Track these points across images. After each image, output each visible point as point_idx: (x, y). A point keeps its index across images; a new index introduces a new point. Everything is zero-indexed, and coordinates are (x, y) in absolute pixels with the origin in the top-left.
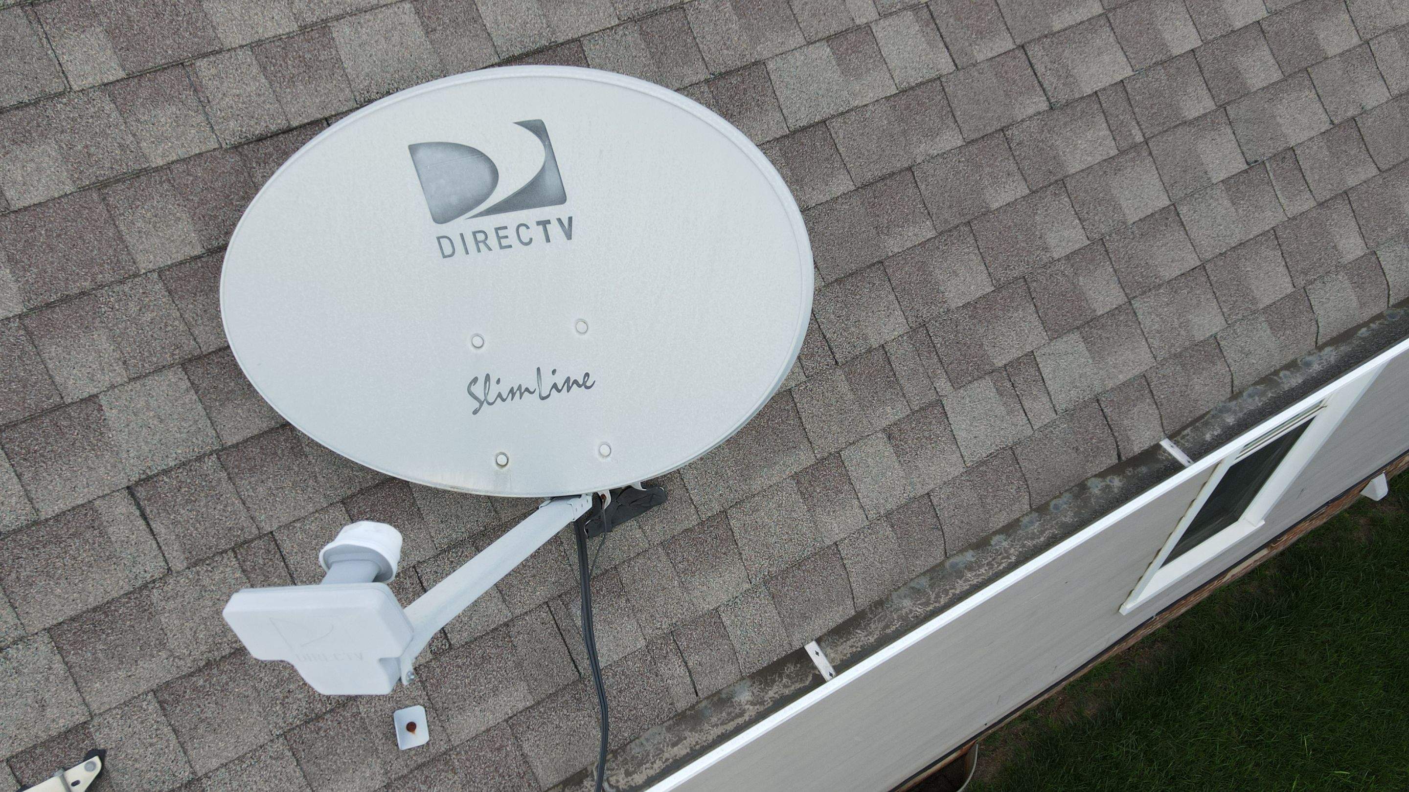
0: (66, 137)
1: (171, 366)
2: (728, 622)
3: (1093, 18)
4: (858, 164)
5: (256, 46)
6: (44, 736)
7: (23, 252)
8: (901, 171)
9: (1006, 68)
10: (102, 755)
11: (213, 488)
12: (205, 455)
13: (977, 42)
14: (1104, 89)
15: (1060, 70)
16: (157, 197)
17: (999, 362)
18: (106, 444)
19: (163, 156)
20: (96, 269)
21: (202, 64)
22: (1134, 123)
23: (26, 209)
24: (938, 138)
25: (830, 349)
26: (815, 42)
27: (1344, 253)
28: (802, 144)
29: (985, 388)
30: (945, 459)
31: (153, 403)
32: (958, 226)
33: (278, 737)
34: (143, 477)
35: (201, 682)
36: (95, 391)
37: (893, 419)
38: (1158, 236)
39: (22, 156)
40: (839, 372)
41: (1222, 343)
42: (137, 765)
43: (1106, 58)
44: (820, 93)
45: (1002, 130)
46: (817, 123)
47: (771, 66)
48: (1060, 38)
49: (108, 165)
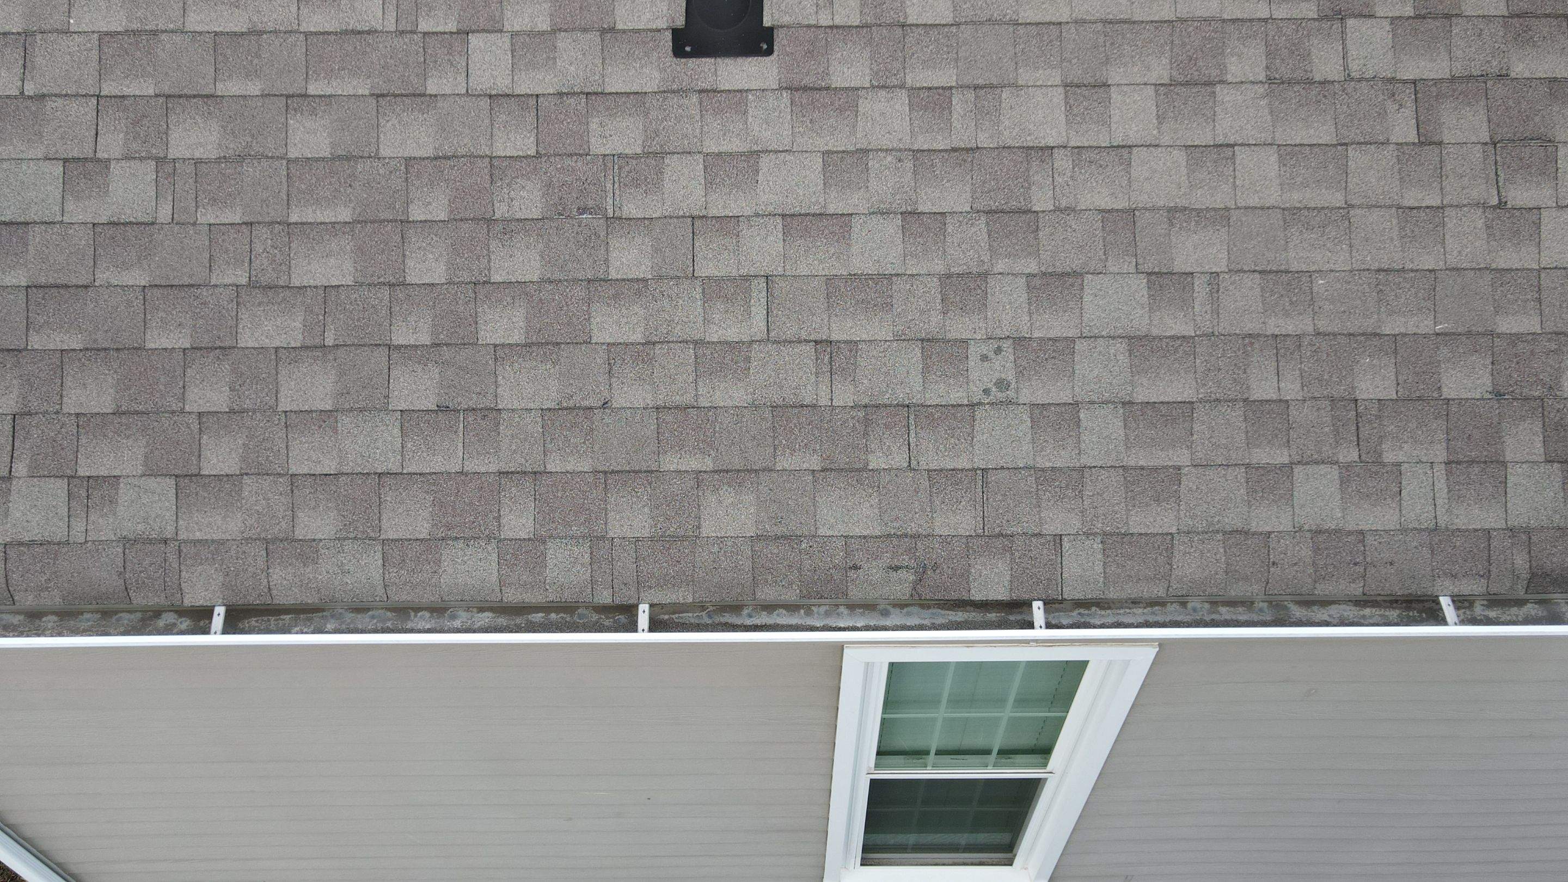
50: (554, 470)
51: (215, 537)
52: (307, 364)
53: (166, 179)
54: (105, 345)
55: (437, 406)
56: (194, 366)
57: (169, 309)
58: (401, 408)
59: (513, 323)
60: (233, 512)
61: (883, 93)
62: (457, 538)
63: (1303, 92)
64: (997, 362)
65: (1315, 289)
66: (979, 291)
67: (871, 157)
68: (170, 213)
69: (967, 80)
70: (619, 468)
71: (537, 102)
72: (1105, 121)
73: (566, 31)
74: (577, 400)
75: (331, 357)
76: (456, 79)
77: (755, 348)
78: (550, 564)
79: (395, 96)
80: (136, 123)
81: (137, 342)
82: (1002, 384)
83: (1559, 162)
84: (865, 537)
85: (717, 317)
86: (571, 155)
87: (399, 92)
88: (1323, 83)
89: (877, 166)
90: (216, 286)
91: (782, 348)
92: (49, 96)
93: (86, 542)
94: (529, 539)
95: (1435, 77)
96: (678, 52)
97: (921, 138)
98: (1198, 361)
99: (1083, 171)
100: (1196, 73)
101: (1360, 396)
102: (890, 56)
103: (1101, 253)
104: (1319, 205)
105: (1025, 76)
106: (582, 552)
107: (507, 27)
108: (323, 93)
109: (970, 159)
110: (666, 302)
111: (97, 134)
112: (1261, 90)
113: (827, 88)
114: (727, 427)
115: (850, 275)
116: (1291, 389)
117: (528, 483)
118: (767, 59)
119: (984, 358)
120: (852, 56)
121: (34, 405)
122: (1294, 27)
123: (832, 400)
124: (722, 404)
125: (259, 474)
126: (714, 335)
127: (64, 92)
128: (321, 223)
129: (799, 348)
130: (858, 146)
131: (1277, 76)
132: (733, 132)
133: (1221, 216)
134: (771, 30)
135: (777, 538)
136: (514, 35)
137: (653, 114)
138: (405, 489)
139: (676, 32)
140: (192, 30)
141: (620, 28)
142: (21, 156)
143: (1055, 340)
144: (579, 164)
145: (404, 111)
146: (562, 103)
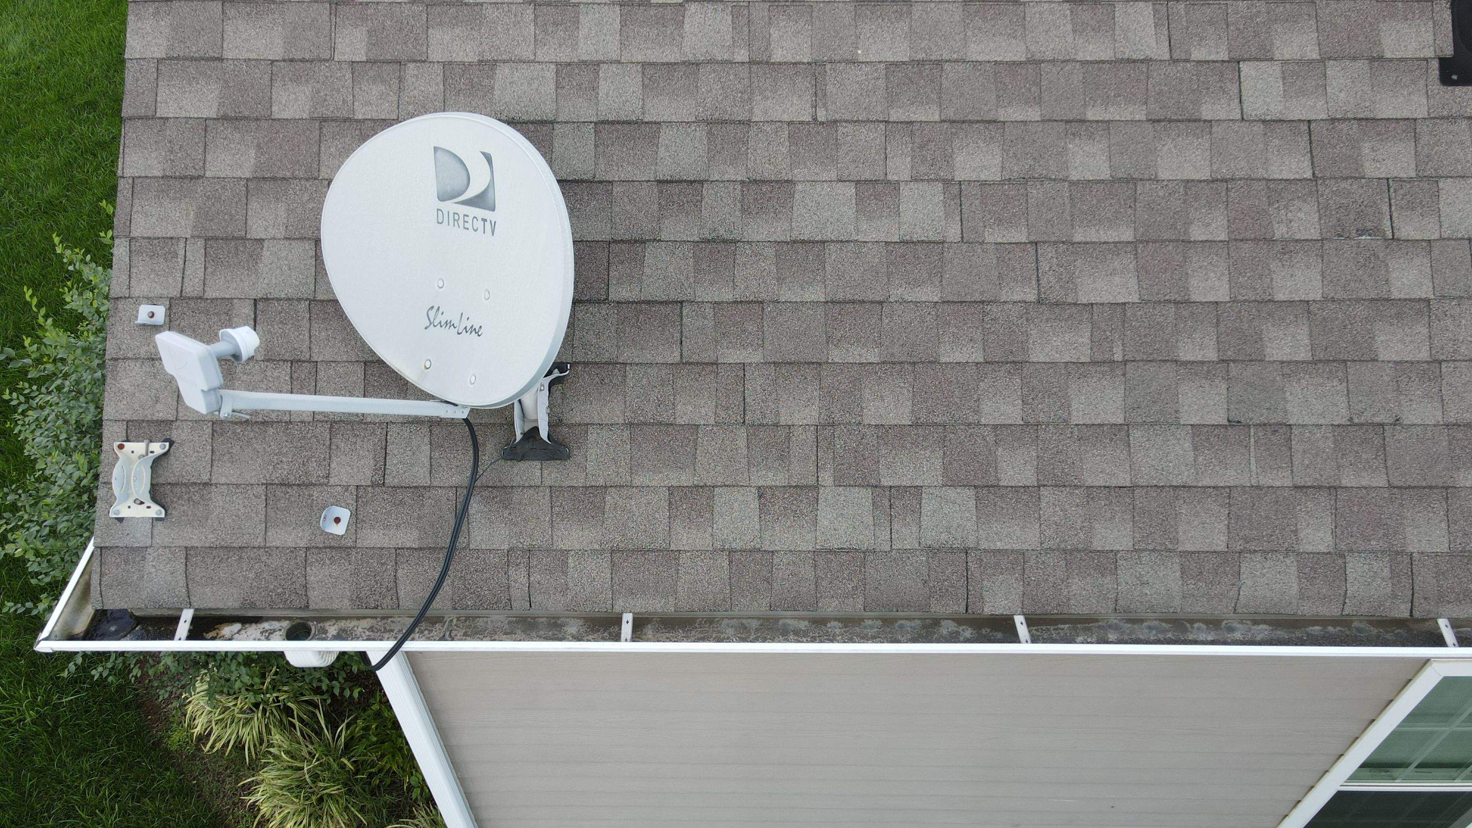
0: (318, 86)
1: (309, 239)
2: (572, 565)
3: (1120, 243)
4: (836, 283)
5: (447, 65)
6: (149, 418)
7: (266, 144)
8: (872, 302)
9: (1011, 256)
10: (172, 443)
11: (298, 321)
12: (302, 299)
13: (993, 227)
14: (1102, 304)
15: (1064, 275)
16: (349, 137)
17: (886, 482)
18: (256, 270)
19: (364, 114)
20: (297, 167)
21: (411, 66)
22: (1119, 343)
23: (279, 120)
24: (919, 288)
25: (744, 410)
26: (845, 181)
27: (1304, 542)
28: (798, 253)
29: (864, 496)
30: (800, 533)
31: (290, 257)
32: (902, 363)
33: (263, 484)
34: (265, 297)
35: (239, 431)
36: (264, 237)
37: (769, 483)
38: (1098, 445)
39: (291, 89)
40: (743, 430)
41: (1120, 562)
42: (185, 459)
43: (1117, 279)
44: (831, 220)
45: (982, 302)
46: (817, 242)
47: (799, 187)
48: (1078, 249)
49: (331, 109)
50: (1349, 485)
51: (1016, 547)
52: (1095, 379)
53: (953, 199)
54: (903, 359)
55: (1229, 421)
56: (986, 380)
57: (960, 325)
58: (1192, 423)
59: (1298, 340)
60: (1031, 523)
62: (1255, 551)
68: (959, 232)
70: (1415, 484)
71: (1309, 127)
73: (1335, 59)
74: (1367, 417)
75: (1119, 372)
76: (1229, 105)
78: (1350, 579)
79: (1170, 121)
80: (921, 147)
81: (932, 356)
86: (1347, 178)
87: (1176, 118)
90: (1005, 302)
92: (840, 121)
93: (892, 550)
94: (1328, 553)
96: (1445, 80)
106: (1382, 567)
107: (1277, 56)
108: (1101, 119)
110: (1449, 321)
111: (886, 158)
117: (1324, 498)
121: (837, 417)
125: (1056, 486)
127: (855, 119)
128: (1104, 243)
136: (1285, 62)
137: (1424, 139)
138: (1199, 502)
139: (1443, 62)
140: (974, 60)
141: (1388, 56)
142: (816, 178)
144: (1355, 187)
145: (1179, 136)
146: (1333, 128)
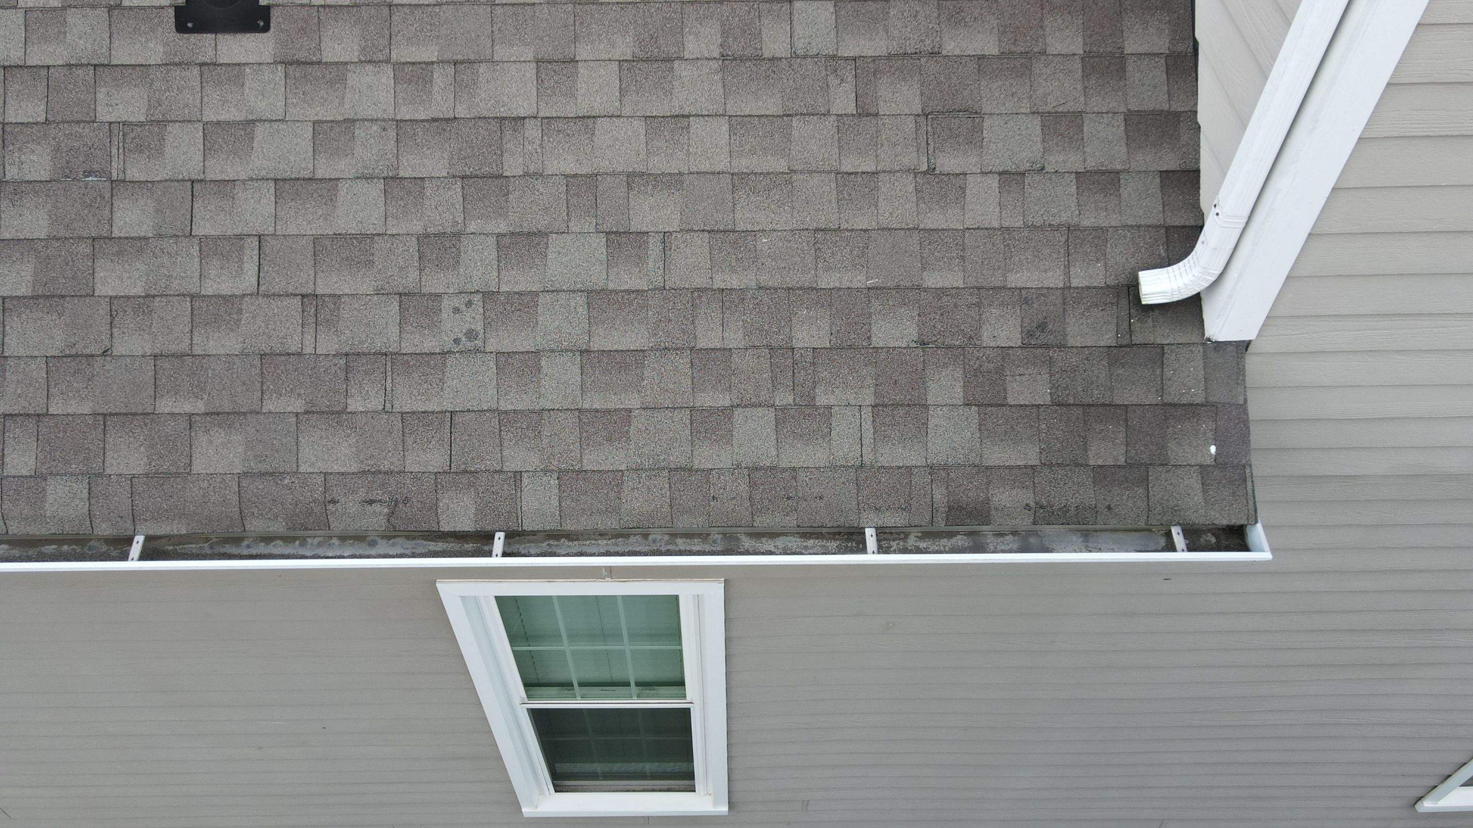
50: (56, 413)
59: (22, 277)
61: (370, 68)
63: (754, 69)
64: (468, 315)
65: (759, 247)
66: (454, 250)
67: (358, 126)
69: (448, 55)
70: (117, 410)
71: (48, 73)
72: (571, 94)
73: (75, 7)
74: (79, 348)
77: (247, 302)
78: (50, 498)
82: (471, 334)
83: (985, 132)
84: (343, 474)
85: (213, 272)
86: (78, 122)
88: (772, 59)
89: (363, 134)
91: (271, 301)
94: (31, 477)
95: (873, 54)
96: (181, 27)
97: (404, 109)
98: (650, 313)
99: (551, 140)
100: (656, 50)
101: (797, 344)
102: (377, 34)
103: (565, 214)
104: (764, 171)
105: (501, 52)
106: (81, 488)
107: (21, 4)
109: (449, 129)
110: (166, 259)
112: (715, 65)
113: (319, 63)
114: (219, 373)
115: (335, 234)
116: (735, 338)
117: (31, 424)
118: (265, 35)
119: (456, 310)
120: (343, 33)
122: (746, 8)
123: (315, 348)
124: (214, 352)
126: (210, 288)
129: (287, 301)
130: (346, 116)
131: (730, 53)
132: (231, 102)
133: (674, 181)
134: (267, 8)
135: (262, 475)
136: (28, 11)
137: (157, 84)
139: (178, 10)
141: (126, 5)
143: (520, 294)
144: (87, 130)
146: (70, 74)
